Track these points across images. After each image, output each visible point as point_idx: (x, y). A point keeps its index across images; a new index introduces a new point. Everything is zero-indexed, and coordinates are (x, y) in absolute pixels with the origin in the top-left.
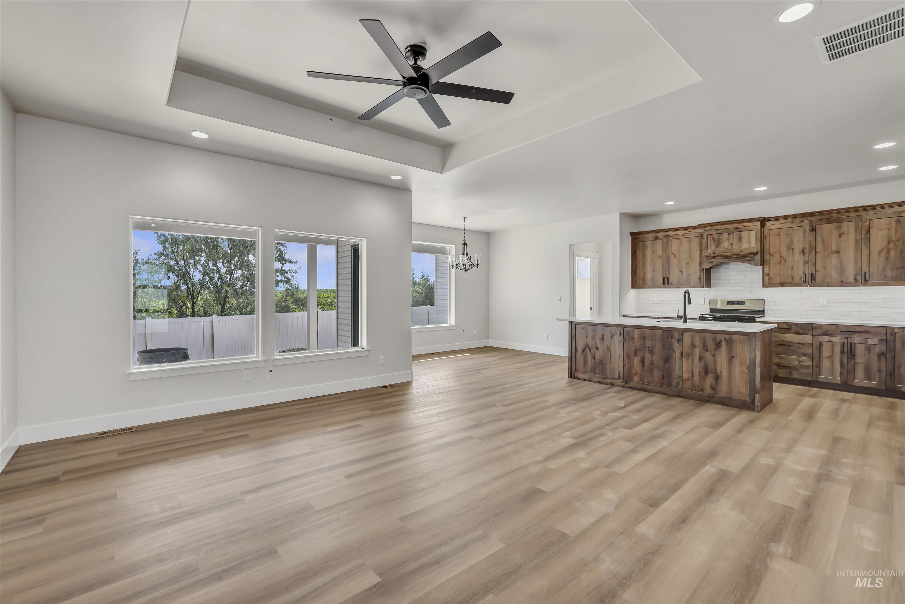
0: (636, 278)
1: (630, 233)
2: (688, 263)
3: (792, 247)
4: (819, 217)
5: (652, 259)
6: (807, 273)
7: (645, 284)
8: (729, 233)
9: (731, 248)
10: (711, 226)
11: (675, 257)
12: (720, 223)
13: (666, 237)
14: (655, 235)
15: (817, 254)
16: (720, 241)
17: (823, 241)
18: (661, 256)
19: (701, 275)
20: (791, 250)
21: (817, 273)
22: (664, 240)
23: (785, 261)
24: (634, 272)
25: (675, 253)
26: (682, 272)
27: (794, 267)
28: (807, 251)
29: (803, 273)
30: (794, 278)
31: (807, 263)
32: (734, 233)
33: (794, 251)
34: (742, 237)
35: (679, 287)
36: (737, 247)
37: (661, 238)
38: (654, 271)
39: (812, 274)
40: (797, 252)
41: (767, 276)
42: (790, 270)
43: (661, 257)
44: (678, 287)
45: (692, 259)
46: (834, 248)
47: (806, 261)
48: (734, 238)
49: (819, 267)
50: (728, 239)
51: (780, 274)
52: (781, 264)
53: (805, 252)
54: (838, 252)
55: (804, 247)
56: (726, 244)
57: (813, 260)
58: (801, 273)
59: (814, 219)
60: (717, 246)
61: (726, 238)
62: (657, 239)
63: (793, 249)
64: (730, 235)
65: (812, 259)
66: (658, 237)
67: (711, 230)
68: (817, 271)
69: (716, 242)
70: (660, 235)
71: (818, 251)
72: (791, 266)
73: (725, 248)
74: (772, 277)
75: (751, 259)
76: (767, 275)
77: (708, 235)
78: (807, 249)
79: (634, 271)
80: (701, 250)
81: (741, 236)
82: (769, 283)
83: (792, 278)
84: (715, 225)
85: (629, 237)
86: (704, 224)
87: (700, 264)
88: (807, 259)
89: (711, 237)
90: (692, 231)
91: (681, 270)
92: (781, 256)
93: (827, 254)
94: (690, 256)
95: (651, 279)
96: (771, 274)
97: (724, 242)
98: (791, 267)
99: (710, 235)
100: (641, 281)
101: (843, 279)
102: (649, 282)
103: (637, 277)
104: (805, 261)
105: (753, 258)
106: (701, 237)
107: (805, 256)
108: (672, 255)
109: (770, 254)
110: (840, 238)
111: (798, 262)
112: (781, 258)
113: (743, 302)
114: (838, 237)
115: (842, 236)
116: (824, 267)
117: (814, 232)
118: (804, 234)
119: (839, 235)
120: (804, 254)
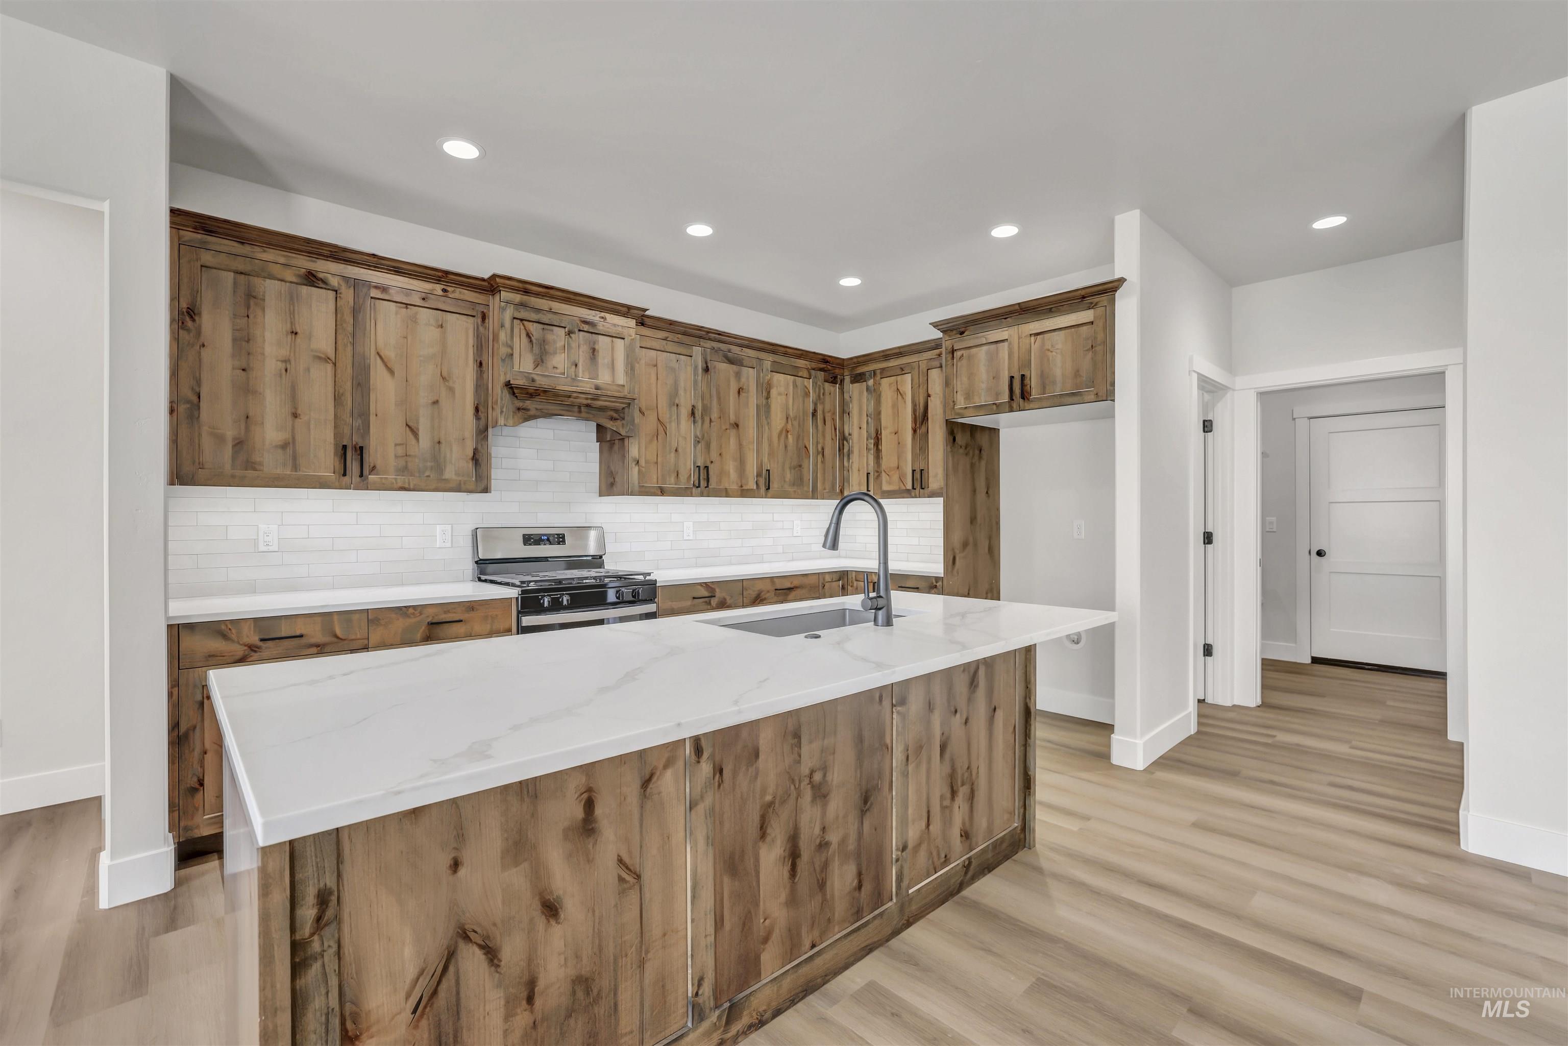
0: (200, 435)
1: (168, 209)
2: (436, 402)
3: (677, 401)
4: (716, 345)
5: (286, 361)
6: (699, 463)
7: (250, 465)
8: (571, 329)
9: (573, 377)
10: (526, 292)
11: (391, 371)
12: (552, 292)
13: (356, 284)
14: (305, 263)
15: (712, 424)
16: (545, 349)
17: (719, 398)
18: (333, 357)
19: (479, 447)
20: (675, 406)
21: (713, 466)
22: (348, 295)
23: (666, 433)
24: (188, 406)
25: (390, 354)
26: (414, 432)
27: (680, 450)
28: (698, 414)
29: (694, 463)
30: (680, 476)
31: (698, 442)
32: (581, 333)
33: (679, 410)
34: (598, 351)
35: (407, 486)
36: (587, 374)
37: (334, 282)
38: (295, 415)
39: (706, 467)
40: (685, 412)
41: (636, 465)
42: (673, 455)
43: (327, 359)
44: (400, 484)
45: (451, 390)
46: (732, 418)
47: (698, 438)
48: (581, 350)
49: (714, 455)
50: (567, 348)
51: (657, 463)
52: (658, 437)
53: (696, 415)
54: (737, 425)
55: (695, 404)
56: (559, 361)
57: (706, 437)
58: (691, 466)
59: (709, 344)
60: (540, 361)
61: (563, 343)
62: (311, 279)
63: (677, 405)
64: (571, 337)
65: (705, 434)
66: (321, 275)
67: (522, 305)
68: (713, 462)
69: (536, 349)
70: (323, 267)
71: (713, 417)
72: (674, 445)
73: (558, 371)
74: (644, 469)
75: (618, 417)
76: (634, 463)
77: (514, 318)
78: (698, 410)
79: (189, 402)
80: (481, 364)
81: (597, 347)
82: (639, 484)
84: (537, 295)
85: (164, 227)
86: (510, 279)
87: (477, 410)
88: (698, 433)
89: (522, 327)
90: (453, 292)
91: (410, 424)
92: (658, 419)
93: (724, 428)
94: (444, 378)
95: (284, 446)
96: (642, 462)
97: (555, 353)
98: (675, 448)
99: (519, 321)
100: (228, 451)
101: (743, 481)
102: (271, 462)
103: (205, 429)
104: (696, 437)
105: (622, 415)
106: (480, 320)
107: (696, 424)
108: (379, 361)
109: (640, 411)
110: (739, 396)
111: (685, 438)
112: (660, 425)
113: (561, 536)
114: (737, 396)
115: (741, 392)
116: (720, 454)
117: (708, 376)
118: (695, 376)
119: (737, 390)
120: (694, 422)
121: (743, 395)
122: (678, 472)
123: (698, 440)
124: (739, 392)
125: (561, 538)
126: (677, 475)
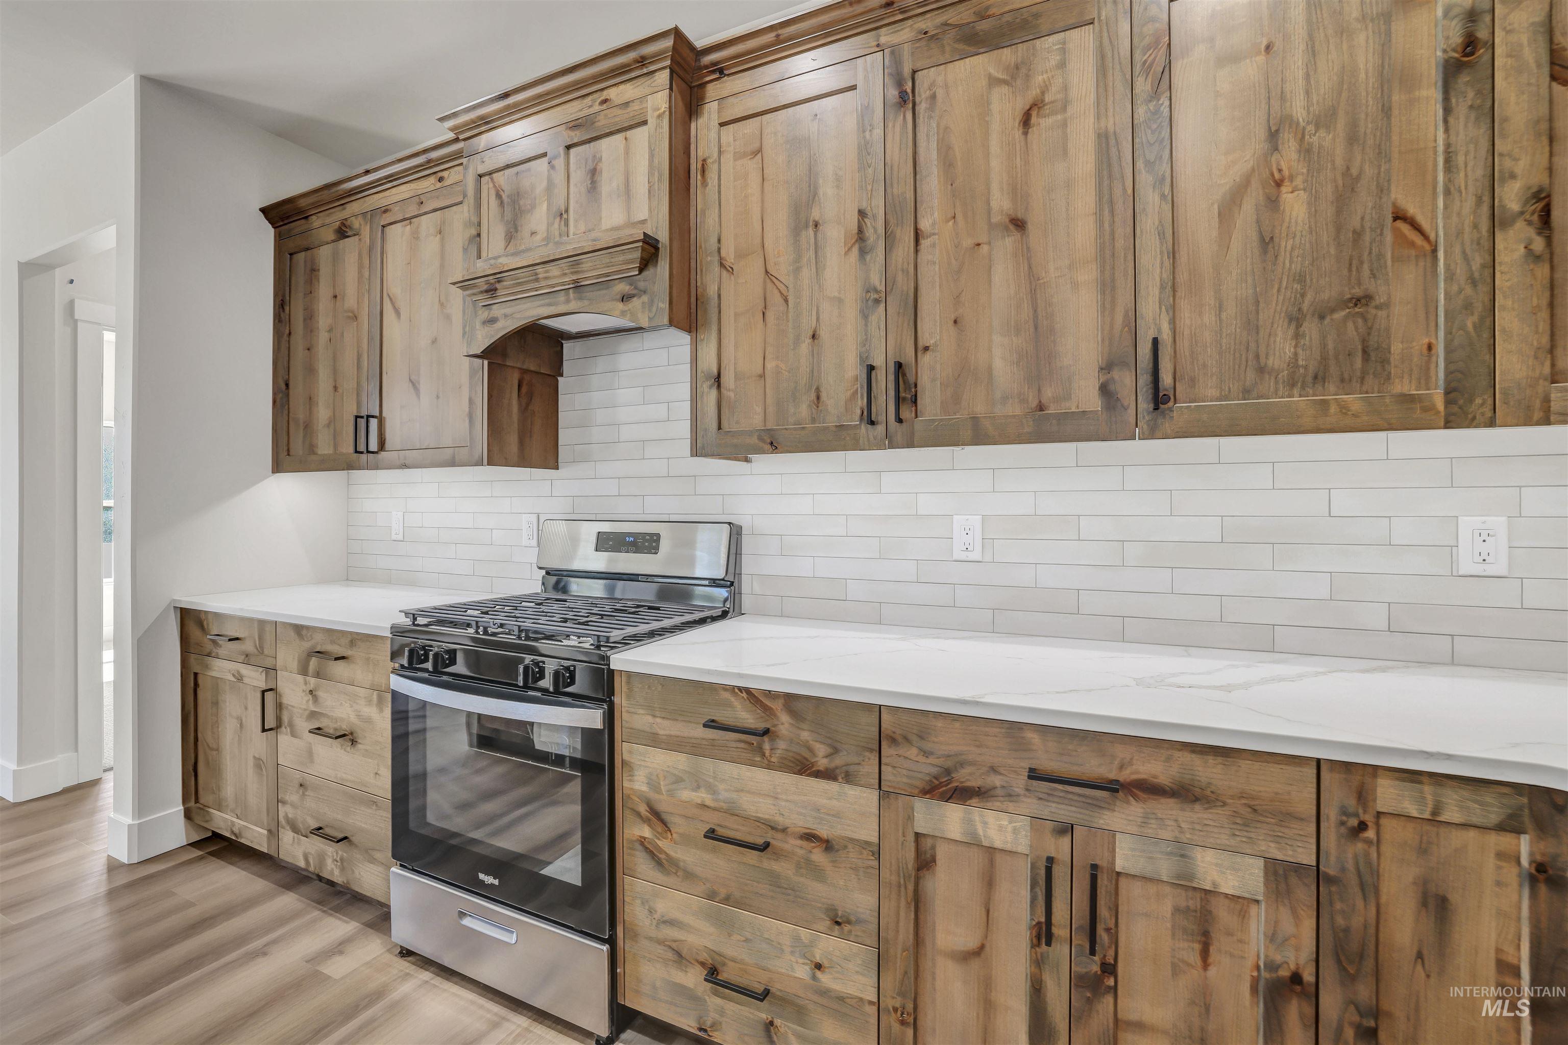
1: (264, 210)
2: (435, 342)
3: (815, 214)
5: (331, 330)
6: (878, 361)
8: (553, 152)
11: (398, 313)
13: (369, 217)
14: (340, 215)
15: (925, 243)
16: (519, 207)
19: (478, 389)
20: (811, 231)
21: (926, 360)
22: (366, 232)
23: (786, 301)
24: (282, 396)
25: (397, 292)
26: (416, 388)
27: (823, 333)
28: (875, 231)
29: (862, 360)
30: (824, 396)
31: (877, 301)
32: (569, 149)
33: (819, 235)
34: (602, 171)
36: (582, 227)
37: (358, 224)
38: (334, 386)
39: (899, 366)
40: (834, 236)
41: (711, 387)
42: (805, 346)
44: (402, 460)
45: (447, 319)
46: (1004, 205)
47: (876, 291)
48: (570, 182)
49: (933, 325)
50: (548, 190)
51: (762, 376)
52: (768, 314)
53: (870, 235)
54: (1019, 224)
55: (864, 205)
56: (540, 219)
57: (904, 284)
58: (853, 369)
60: (512, 233)
61: (542, 184)
62: (343, 230)
63: (816, 225)
64: (554, 168)
65: (900, 278)
68: (926, 349)
69: (507, 212)
70: (352, 210)
71: (925, 224)
72: (809, 323)
73: (538, 238)
74: (732, 395)
75: (635, 291)
76: (709, 383)
77: (480, 176)
78: (874, 216)
82: (720, 428)
83: (813, 396)
85: (268, 233)
88: (876, 280)
89: (490, 185)
91: (414, 377)
92: (767, 272)
93: (968, 242)
95: (328, 425)
96: (728, 380)
97: (533, 206)
98: (811, 333)
99: (486, 177)
100: (301, 434)
101: (1048, 393)
107: (868, 258)
108: (389, 302)
109: (722, 265)
110: (1026, 134)
111: (840, 301)
112: (769, 285)
113: (648, 537)
114: (1018, 134)
115: (1034, 120)
116: (955, 322)
117: (904, 116)
118: (864, 131)
119: (1019, 116)
120: (863, 252)
121: (1043, 124)
122: (818, 390)
123: (876, 296)
124: (1026, 121)
125: (647, 541)
126: (818, 398)
